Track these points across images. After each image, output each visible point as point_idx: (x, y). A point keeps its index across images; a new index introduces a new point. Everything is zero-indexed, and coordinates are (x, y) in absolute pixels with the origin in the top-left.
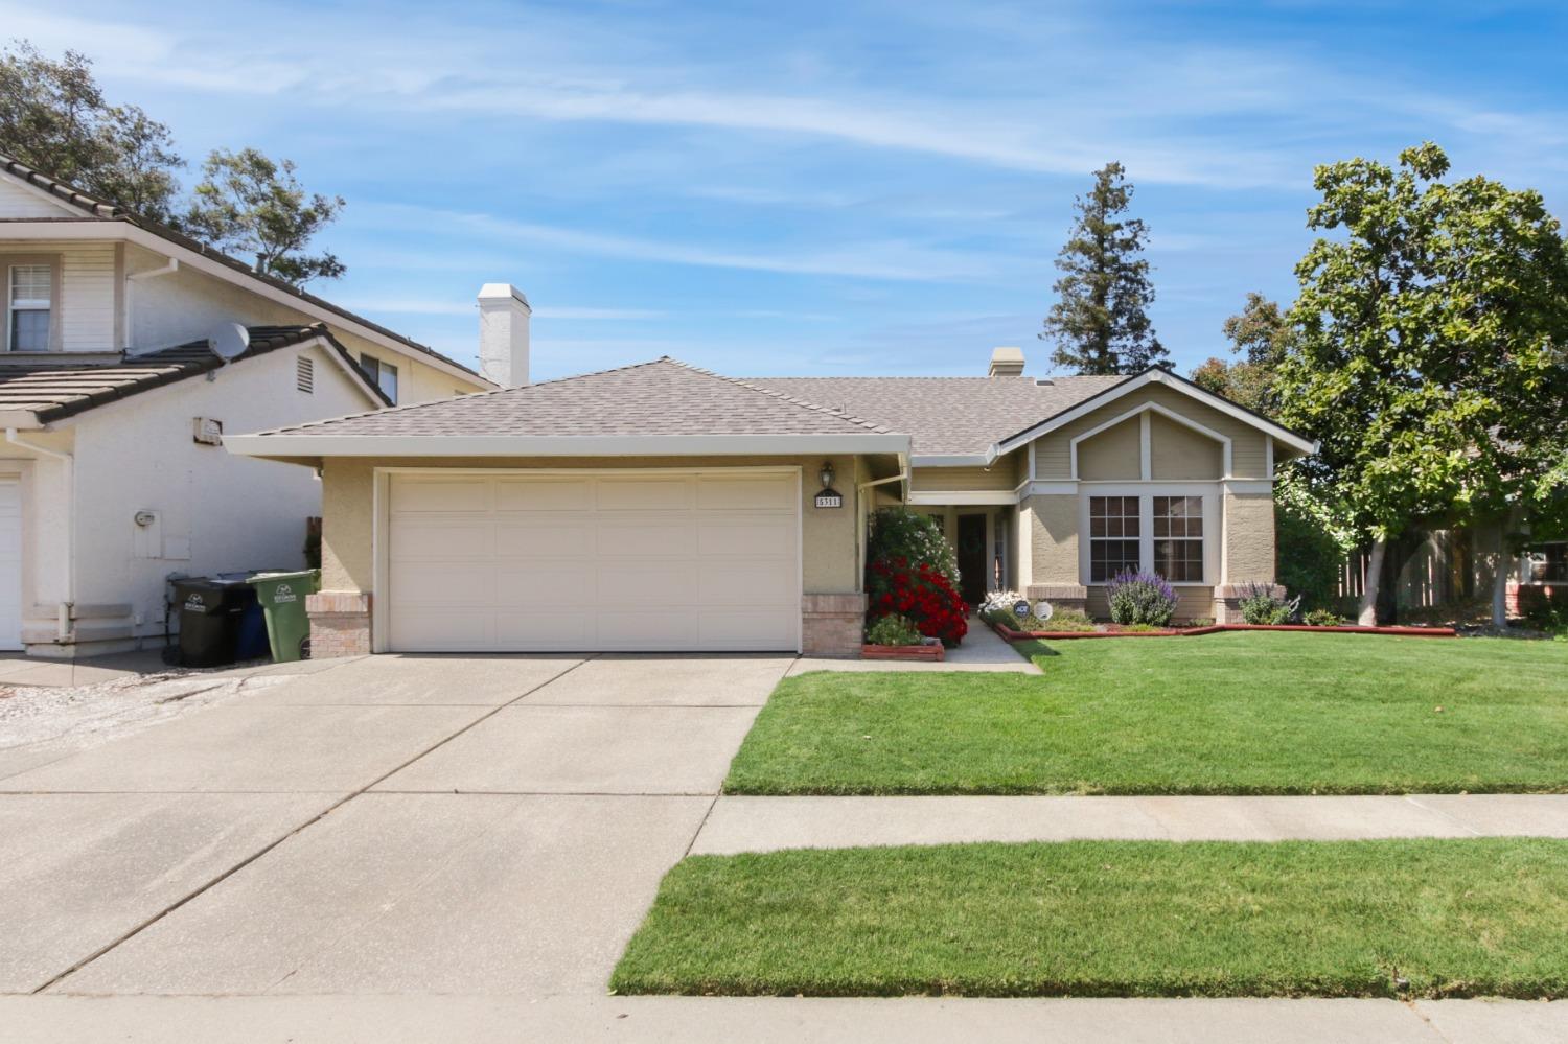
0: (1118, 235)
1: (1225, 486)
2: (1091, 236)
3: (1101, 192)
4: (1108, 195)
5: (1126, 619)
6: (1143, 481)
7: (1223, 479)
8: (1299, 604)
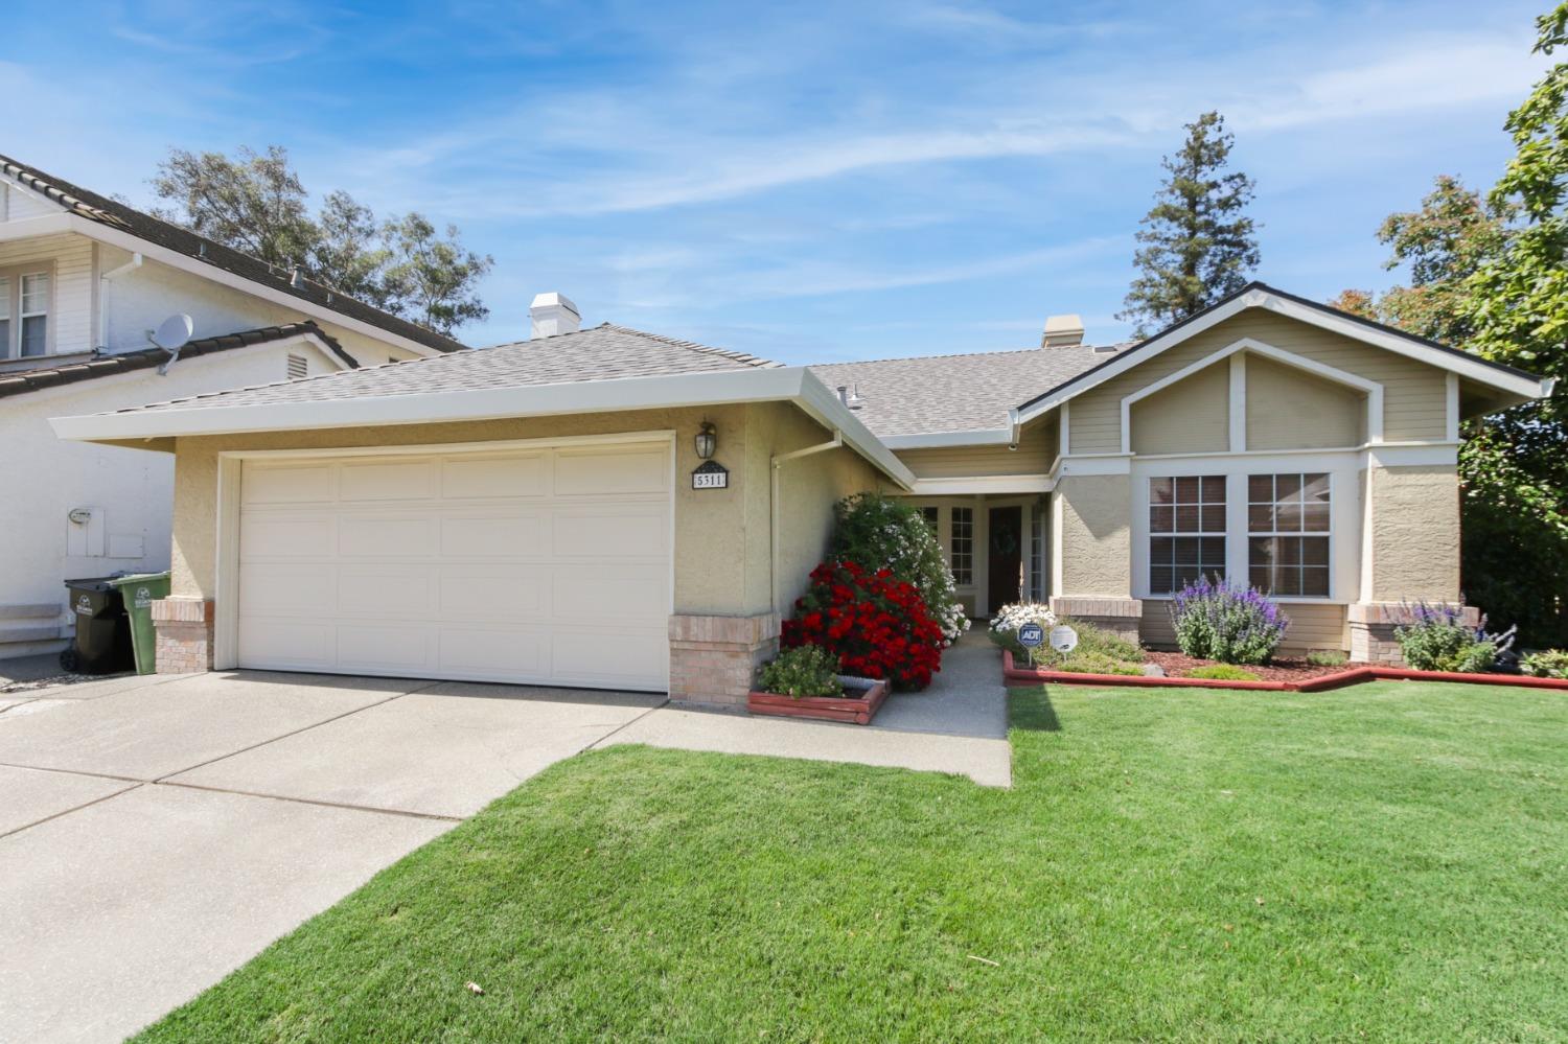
0: (1214, 195)
1: (1371, 455)
2: (1180, 200)
3: (1192, 148)
4: (1203, 152)
5: (1200, 651)
6: (1232, 453)
7: (1367, 445)
8: (1512, 639)
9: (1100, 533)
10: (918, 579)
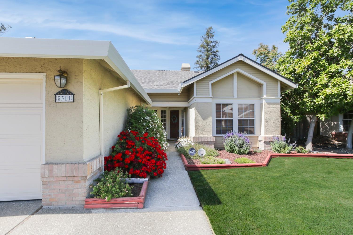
0: (211, 44)
1: (264, 100)
2: (205, 44)
3: (207, 34)
4: (209, 35)
5: (232, 151)
6: (234, 98)
7: (263, 97)
8: (296, 144)
9: (204, 118)
10: (156, 134)
